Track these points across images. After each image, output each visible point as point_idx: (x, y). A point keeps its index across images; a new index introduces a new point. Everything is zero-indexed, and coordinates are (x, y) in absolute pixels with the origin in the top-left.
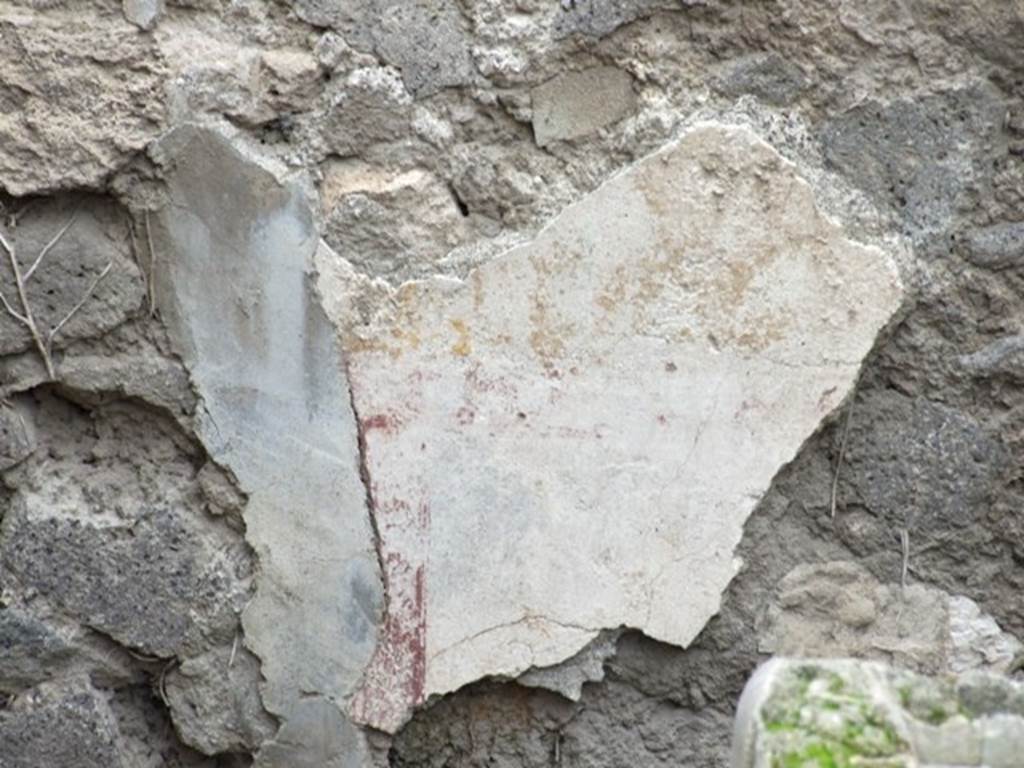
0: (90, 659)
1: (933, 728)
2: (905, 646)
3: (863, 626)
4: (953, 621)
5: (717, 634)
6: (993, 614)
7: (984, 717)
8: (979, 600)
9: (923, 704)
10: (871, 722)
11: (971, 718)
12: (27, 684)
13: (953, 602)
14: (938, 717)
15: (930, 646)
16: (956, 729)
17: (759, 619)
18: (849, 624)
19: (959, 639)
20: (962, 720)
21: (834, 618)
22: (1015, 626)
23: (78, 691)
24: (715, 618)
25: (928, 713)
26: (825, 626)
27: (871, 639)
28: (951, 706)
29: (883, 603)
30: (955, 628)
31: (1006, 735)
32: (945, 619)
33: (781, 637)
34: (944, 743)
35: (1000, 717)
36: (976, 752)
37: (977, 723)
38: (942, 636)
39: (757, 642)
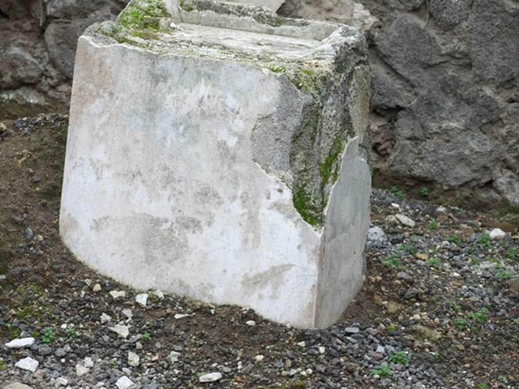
0: (110, 5)
1: (187, 12)
2: (341, 17)
3: (330, 10)
4: (355, 10)
5: (285, 9)
6: (369, 9)
7: (204, 11)
8: (364, 4)
9: (187, 5)
10: (159, 7)
11: (199, 11)
12: (92, 11)
13: (356, 4)
14: (191, 9)
15: (348, 18)
16: (195, 13)
17: (298, 5)
18: (325, 9)
19: (356, 16)
20: (196, 11)
21: (321, 7)
22: (376, 14)
23: (106, 14)
24: (284, 4)
25: (188, 8)
26: (318, 9)
27: (332, 15)
28: (195, 7)
29: (335, 3)
30: (355, 13)
31: (208, 16)
32: (352, 10)
33: (305, 12)
34: (190, 17)
35: (208, 11)
36: (199, 20)
37: (201, 12)
38: (352, 15)
39: (297, 13)
